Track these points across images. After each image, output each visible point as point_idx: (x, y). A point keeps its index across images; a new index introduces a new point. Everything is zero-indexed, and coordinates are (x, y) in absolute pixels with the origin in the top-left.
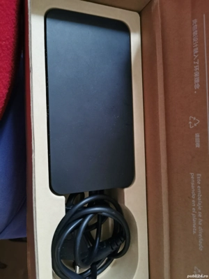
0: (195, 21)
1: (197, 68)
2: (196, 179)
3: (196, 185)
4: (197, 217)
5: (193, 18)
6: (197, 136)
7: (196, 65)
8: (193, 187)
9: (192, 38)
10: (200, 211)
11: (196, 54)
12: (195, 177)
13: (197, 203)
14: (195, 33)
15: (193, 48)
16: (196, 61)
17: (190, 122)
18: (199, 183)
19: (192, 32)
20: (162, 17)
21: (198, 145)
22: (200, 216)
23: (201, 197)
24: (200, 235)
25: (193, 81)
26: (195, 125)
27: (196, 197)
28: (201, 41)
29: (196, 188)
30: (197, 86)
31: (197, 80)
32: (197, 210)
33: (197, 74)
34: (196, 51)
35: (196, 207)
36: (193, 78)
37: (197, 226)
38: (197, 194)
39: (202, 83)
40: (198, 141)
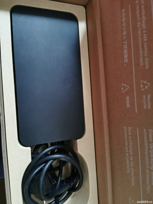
0: (123, 10)
1: (125, 46)
2: (128, 132)
3: (128, 136)
4: (130, 160)
5: (122, 8)
6: (128, 98)
7: (125, 44)
8: (126, 137)
9: (122, 23)
10: (131, 156)
11: (125, 36)
12: (127, 130)
13: (129, 149)
14: (124, 20)
15: (122, 31)
16: (125, 41)
17: (122, 88)
18: (130, 134)
19: (122, 19)
20: (101, 9)
21: (128, 106)
22: (132, 159)
23: (132, 145)
24: (132, 174)
25: (123, 57)
26: (126, 90)
27: (129, 145)
28: (128, 26)
29: (128, 138)
30: (126, 61)
31: (126, 56)
32: (129, 155)
33: (125, 52)
34: (125, 33)
35: (129, 153)
36: (123, 54)
37: (130, 167)
38: (129, 143)
39: (130, 58)
40: (128, 102)
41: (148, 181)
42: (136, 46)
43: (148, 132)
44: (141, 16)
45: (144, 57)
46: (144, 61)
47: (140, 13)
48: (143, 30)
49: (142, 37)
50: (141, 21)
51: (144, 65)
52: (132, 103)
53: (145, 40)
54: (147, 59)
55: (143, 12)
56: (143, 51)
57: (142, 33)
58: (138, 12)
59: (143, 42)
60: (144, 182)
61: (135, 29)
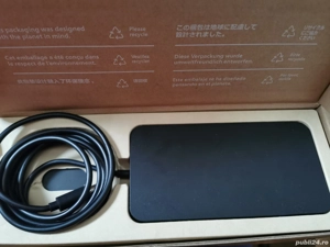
0: (19, 81)
1: (68, 81)
2: (178, 83)
3: (183, 82)
4: (215, 81)
5: (16, 83)
6: (136, 81)
7: (65, 81)
8: (186, 85)
9: (37, 84)
10: (208, 79)
11: (54, 81)
12: (176, 83)
13: (201, 82)
14: (32, 81)
15: (48, 84)
17: (123, 87)
18: (181, 80)
19: (31, 84)
21: (146, 80)
22: (213, 79)
24: (231, 79)
25: (82, 84)
26: (125, 82)
27: (195, 82)
28: (41, 77)
29: (187, 82)
30: (87, 81)
31: (81, 81)
32: (208, 82)
33: (75, 81)
34: (50, 81)
35: (205, 82)
36: (78, 84)
37: (222, 81)
38: (193, 82)
39: (84, 77)
40: (141, 81)
41: (238, 62)
42: (69, 68)
43: (178, 60)
44: (30, 61)
45: (84, 60)
46: (89, 60)
47: (27, 61)
48: (49, 60)
49: (58, 61)
50: (36, 61)
51: (94, 60)
52: (143, 76)
53: (62, 57)
54: (87, 57)
55: (27, 58)
56: (76, 60)
57: (52, 61)
58: (25, 64)
59: (64, 60)
60: (240, 66)
61: (46, 68)
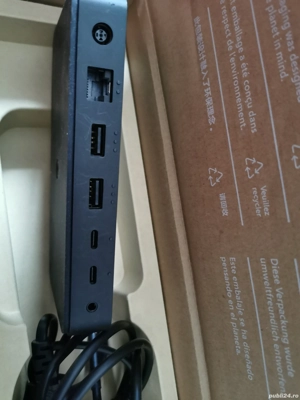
0: (198, 20)
1: (208, 92)
2: (229, 267)
3: (231, 276)
4: (239, 327)
5: (194, 16)
6: (223, 197)
7: (207, 86)
8: (227, 279)
9: (197, 45)
10: (241, 317)
11: (204, 71)
12: (228, 262)
13: (235, 304)
14: (200, 38)
15: (199, 62)
16: (206, 81)
17: (210, 177)
18: (234, 271)
19: (196, 37)
21: (225, 213)
22: (243, 324)
23: (240, 295)
24: (247, 356)
25: (206, 114)
26: (218, 181)
27: (233, 293)
28: (209, 49)
29: (231, 281)
30: (212, 120)
31: (211, 111)
32: (238, 317)
33: (209, 102)
34: (204, 65)
35: (236, 312)
36: (205, 107)
37: (241, 341)
38: (234, 290)
39: (218, 114)
40: (224, 205)
41: (279, 368)
42: (229, 89)
43: (269, 264)
44: (232, 28)
45: (246, 110)
46: (246, 117)
47: (231, 22)
48: (238, 55)
49: (239, 69)
50: (233, 38)
51: (248, 127)
52: (232, 208)
53: (245, 75)
54: (251, 114)
55: (236, 21)
56: (243, 97)
57: (238, 62)
58: (225, 20)
59: (241, 79)
60: (272, 371)
61: (223, 53)
